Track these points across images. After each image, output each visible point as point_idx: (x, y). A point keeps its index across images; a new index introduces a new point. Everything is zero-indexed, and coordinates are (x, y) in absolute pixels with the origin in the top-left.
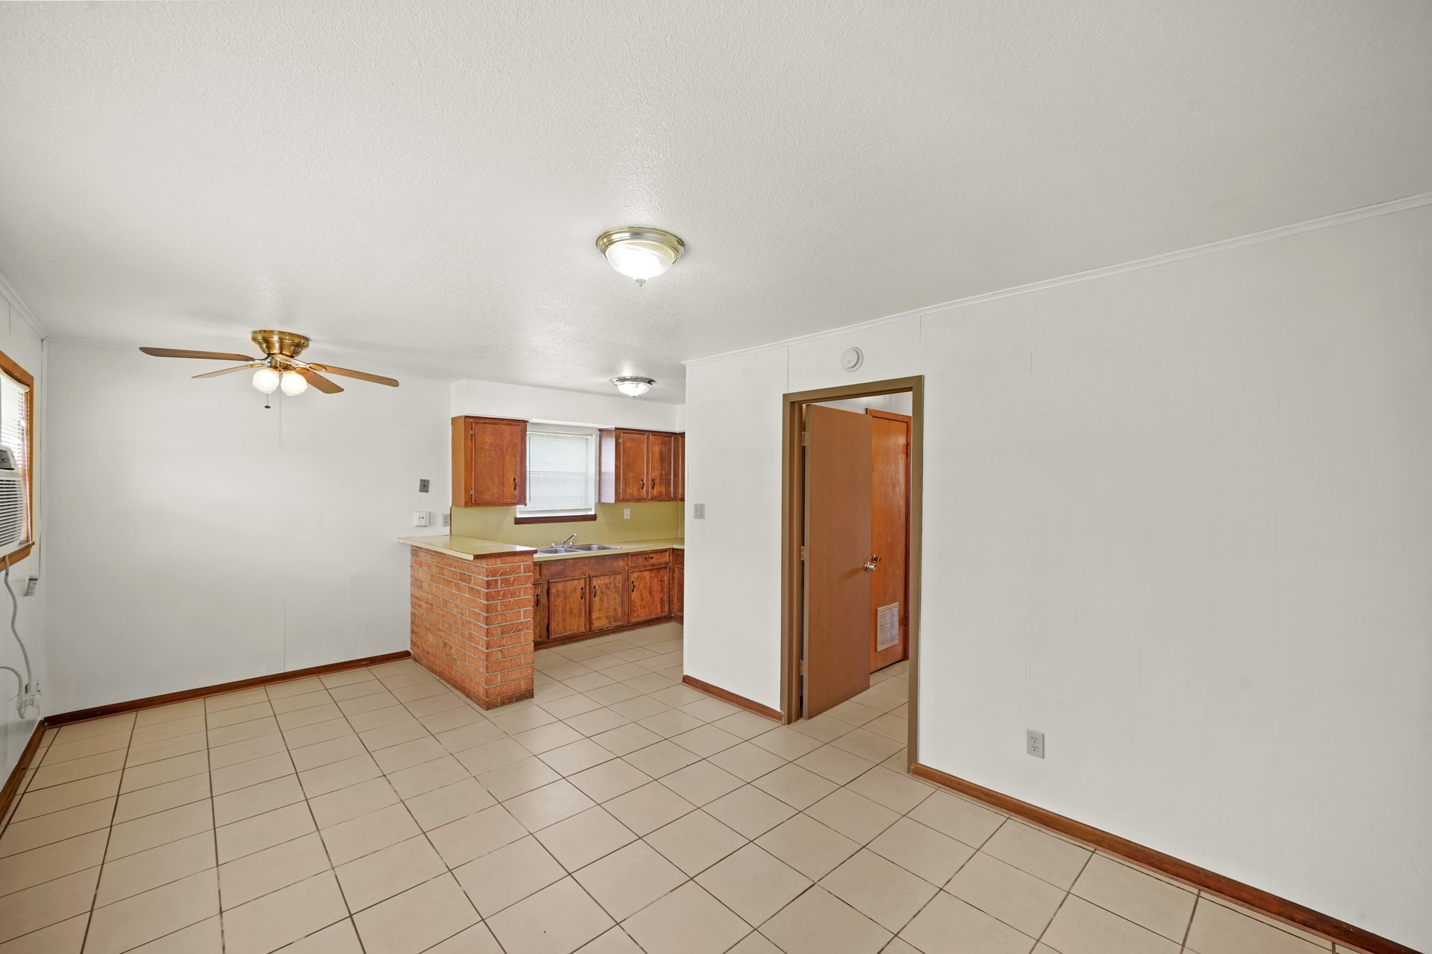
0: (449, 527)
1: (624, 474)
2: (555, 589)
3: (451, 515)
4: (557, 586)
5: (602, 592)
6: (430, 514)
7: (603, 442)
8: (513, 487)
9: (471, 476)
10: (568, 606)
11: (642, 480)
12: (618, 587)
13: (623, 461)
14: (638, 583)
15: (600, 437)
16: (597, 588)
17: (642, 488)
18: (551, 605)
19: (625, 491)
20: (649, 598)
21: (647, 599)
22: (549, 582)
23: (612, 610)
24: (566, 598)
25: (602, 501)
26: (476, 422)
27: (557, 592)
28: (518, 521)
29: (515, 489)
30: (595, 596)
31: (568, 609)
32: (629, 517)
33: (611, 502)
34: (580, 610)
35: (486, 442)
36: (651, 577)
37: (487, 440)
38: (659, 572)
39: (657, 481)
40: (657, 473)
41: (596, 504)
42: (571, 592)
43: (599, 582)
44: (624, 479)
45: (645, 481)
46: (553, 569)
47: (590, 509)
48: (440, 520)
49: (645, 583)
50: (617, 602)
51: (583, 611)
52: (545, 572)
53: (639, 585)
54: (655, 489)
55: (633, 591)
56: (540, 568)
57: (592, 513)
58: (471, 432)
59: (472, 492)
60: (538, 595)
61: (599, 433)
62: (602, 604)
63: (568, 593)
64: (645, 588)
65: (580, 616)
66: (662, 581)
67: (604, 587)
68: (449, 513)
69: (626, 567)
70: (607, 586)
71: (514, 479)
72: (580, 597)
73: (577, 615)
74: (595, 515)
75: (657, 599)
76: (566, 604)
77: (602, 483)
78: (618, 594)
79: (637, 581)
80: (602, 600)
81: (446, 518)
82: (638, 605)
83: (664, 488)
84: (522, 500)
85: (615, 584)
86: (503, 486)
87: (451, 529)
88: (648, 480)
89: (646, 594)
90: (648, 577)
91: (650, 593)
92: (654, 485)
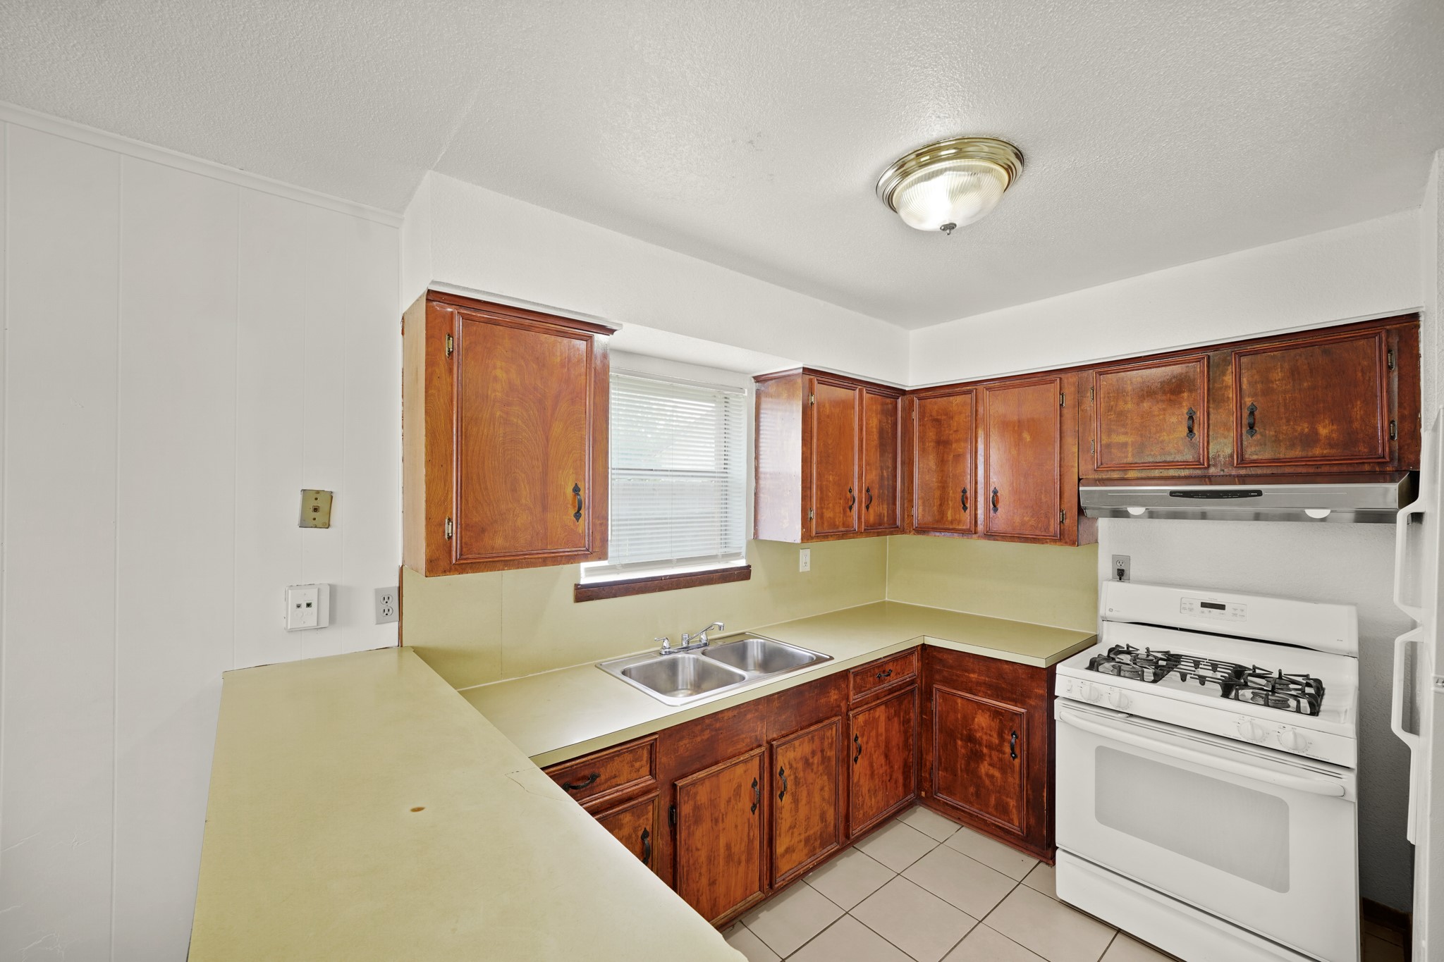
0: (396, 625)
1: (820, 476)
2: (691, 803)
3: (400, 589)
4: (696, 794)
5: (797, 782)
6: (333, 590)
7: (763, 406)
8: (572, 512)
9: (446, 480)
10: (722, 842)
11: (850, 491)
12: (829, 758)
13: (818, 446)
14: (865, 739)
15: (758, 395)
16: (787, 772)
17: (851, 508)
18: (682, 852)
19: (820, 516)
20: (884, 768)
21: (881, 772)
22: (674, 786)
23: (816, 819)
24: (717, 821)
25: (764, 536)
26: (465, 317)
27: (697, 808)
28: (585, 594)
29: (578, 515)
30: (781, 796)
31: (722, 850)
32: (808, 568)
33: (789, 540)
34: (750, 841)
35: (496, 379)
36: (889, 719)
37: (499, 373)
38: (900, 704)
39: (875, 492)
40: (873, 476)
41: (748, 543)
42: (729, 801)
43: (791, 755)
44: (820, 488)
45: (856, 493)
46: (685, 745)
47: (736, 555)
48: (368, 607)
49: (878, 735)
50: (826, 797)
51: (757, 843)
52: (663, 760)
53: (867, 743)
54: (871, 510)
55: (856, 760)
56: (651, 753)
57: (742, 563)
58: (449, 345)
59: (450, 529)
60: (645, 835)
61: (754, 386)
62: (797, 810)
63: (722, 806)
64: (877, 745)
65: (748, 860)
66: (906, 722)
67: (800, 765)
68: (397, 584)
69: (843, 704)
70: (807, 760)
71: (576, 490)
72: (749, 805)
73: (743, 858)
74: (748, 567)
75: (898, 765)
76: (717, 837)
77: (763, 497)
78: (829, 775)
79: (863, 735)
80: (796, 801)
81: (386, 599)
82: (865, 790)
83: (885, 506)
84: (597, 549)
85: (822, 751)
86: (545, 508)
87: (400, 629)
88: (860, 491)
89: (879, 759)
90: (883, 718)
91: (886, 756)
92: (870, 499)
